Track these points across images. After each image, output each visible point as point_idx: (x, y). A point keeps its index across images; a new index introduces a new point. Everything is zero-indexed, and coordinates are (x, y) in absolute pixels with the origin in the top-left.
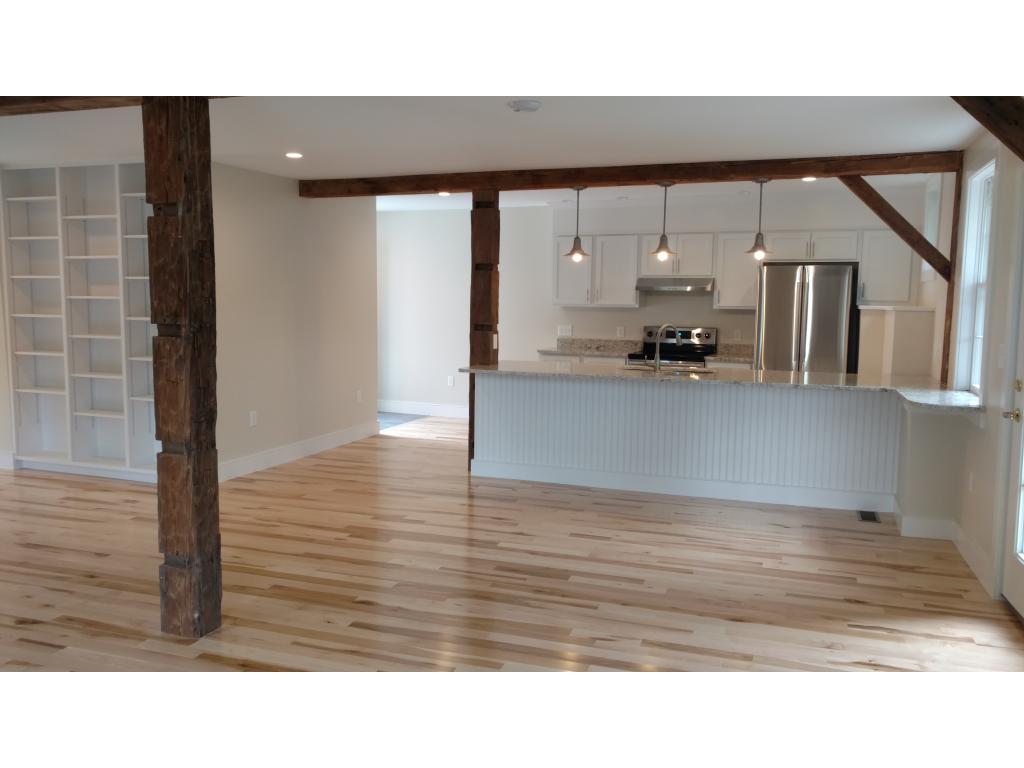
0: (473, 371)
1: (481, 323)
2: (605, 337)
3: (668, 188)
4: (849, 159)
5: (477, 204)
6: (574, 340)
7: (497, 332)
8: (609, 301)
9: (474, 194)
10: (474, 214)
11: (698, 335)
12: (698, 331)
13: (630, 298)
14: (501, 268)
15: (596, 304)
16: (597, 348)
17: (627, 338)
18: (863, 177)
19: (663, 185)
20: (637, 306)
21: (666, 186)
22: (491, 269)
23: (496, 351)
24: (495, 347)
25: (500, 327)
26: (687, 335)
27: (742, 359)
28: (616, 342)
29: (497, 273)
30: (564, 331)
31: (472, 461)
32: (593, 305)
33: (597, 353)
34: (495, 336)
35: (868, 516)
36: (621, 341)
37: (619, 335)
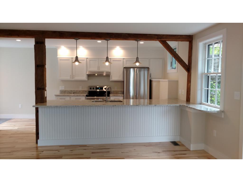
0: (37, 106)
1: (40, 87)
2: (76, 89)
3: (108, 41)
4: (163, 35)
5: (37, 43)
6: (65, 91)
7: (46, 90)
8: (77, 78)
9: (35, 39)
10: (35, 46)
11: (105, 89)
12: (105, 87)
13: (85, 78)
14: (47, 66)
15: (73, 79)
16: (74, 93)
17: (83, 90)
18: (167, 42)
19: (106, 40)
20: (87, 80)
21: (107, 40)
22: (44, 67)
23: (46, 97)
24: (46, 96)
25: (47, 88)
26: (102, 88)
27: (119, 95)
29: (45, 68)
30: (62, 88)
31: (38, 141)
32: (72, 80)
34: (45, 92)
35: (175, 143)
36: (81, 91)
37: (80, 89)
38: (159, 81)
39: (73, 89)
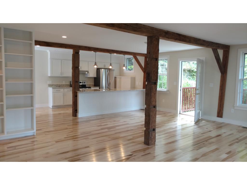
2: (60, 84)
5: (76, 53)
6: (53, 85)
8: (65, 75)
15: (63, 76)
17: (66, 84)
18: (137, 56)
26: (80, 83)
28: (64, 85)
33: (59, 87)
36: (65, 84)
37: (64, 83)
38: (121, 78)
39: (58, 84)
